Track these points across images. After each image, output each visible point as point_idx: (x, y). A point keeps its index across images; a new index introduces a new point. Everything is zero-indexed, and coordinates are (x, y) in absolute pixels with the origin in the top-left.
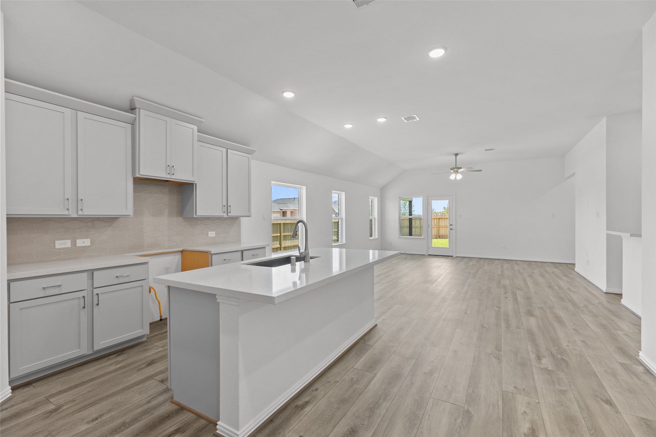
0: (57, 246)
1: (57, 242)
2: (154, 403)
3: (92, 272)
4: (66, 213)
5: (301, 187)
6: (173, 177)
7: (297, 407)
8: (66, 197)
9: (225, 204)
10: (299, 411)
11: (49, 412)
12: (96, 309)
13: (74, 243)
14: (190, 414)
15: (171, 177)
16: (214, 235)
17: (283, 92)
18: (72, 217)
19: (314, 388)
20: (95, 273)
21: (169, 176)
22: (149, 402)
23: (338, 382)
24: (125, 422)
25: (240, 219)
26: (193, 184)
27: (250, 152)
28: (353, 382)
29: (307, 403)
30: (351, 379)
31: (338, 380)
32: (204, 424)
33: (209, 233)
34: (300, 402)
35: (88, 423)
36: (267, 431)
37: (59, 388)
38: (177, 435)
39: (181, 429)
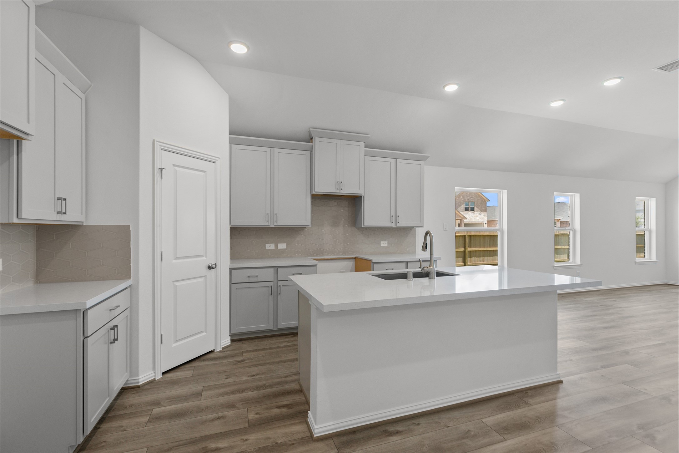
0: (267, 248)
1: (267, 245)
2: (289, 379)
3: (276, 268)
4: (267, 224)
5: (500, 191)
6: (342, 191)
7: (386, 431)
8: (267, 213)
9: (393, 214)
10: (385, 436)
11: (238, 362)
12: (279, 296)
13: (276, 246)
14: (303, 397)
15: (340, 191)
16: (386, 245)
17: (444, 87)
18: (271, 226)
19: (416, 421)
20: (279, 269)
21: (338, 191)
22: (286, 377)
23: (448, 427)
24: (265, 385)
25: (415, 229)
26: (361, 196)
27: (423, 159)
28: (467, 435)
29: (398, 433)
30: (467, 430)
31: (450, 426)
32: (306, 409)
33: (382, 242)
34: (391, 429)
35: (249, 376)
36: (344, 439)
37: (252, 348)
38: (285, 408)
39: (290, 406)
